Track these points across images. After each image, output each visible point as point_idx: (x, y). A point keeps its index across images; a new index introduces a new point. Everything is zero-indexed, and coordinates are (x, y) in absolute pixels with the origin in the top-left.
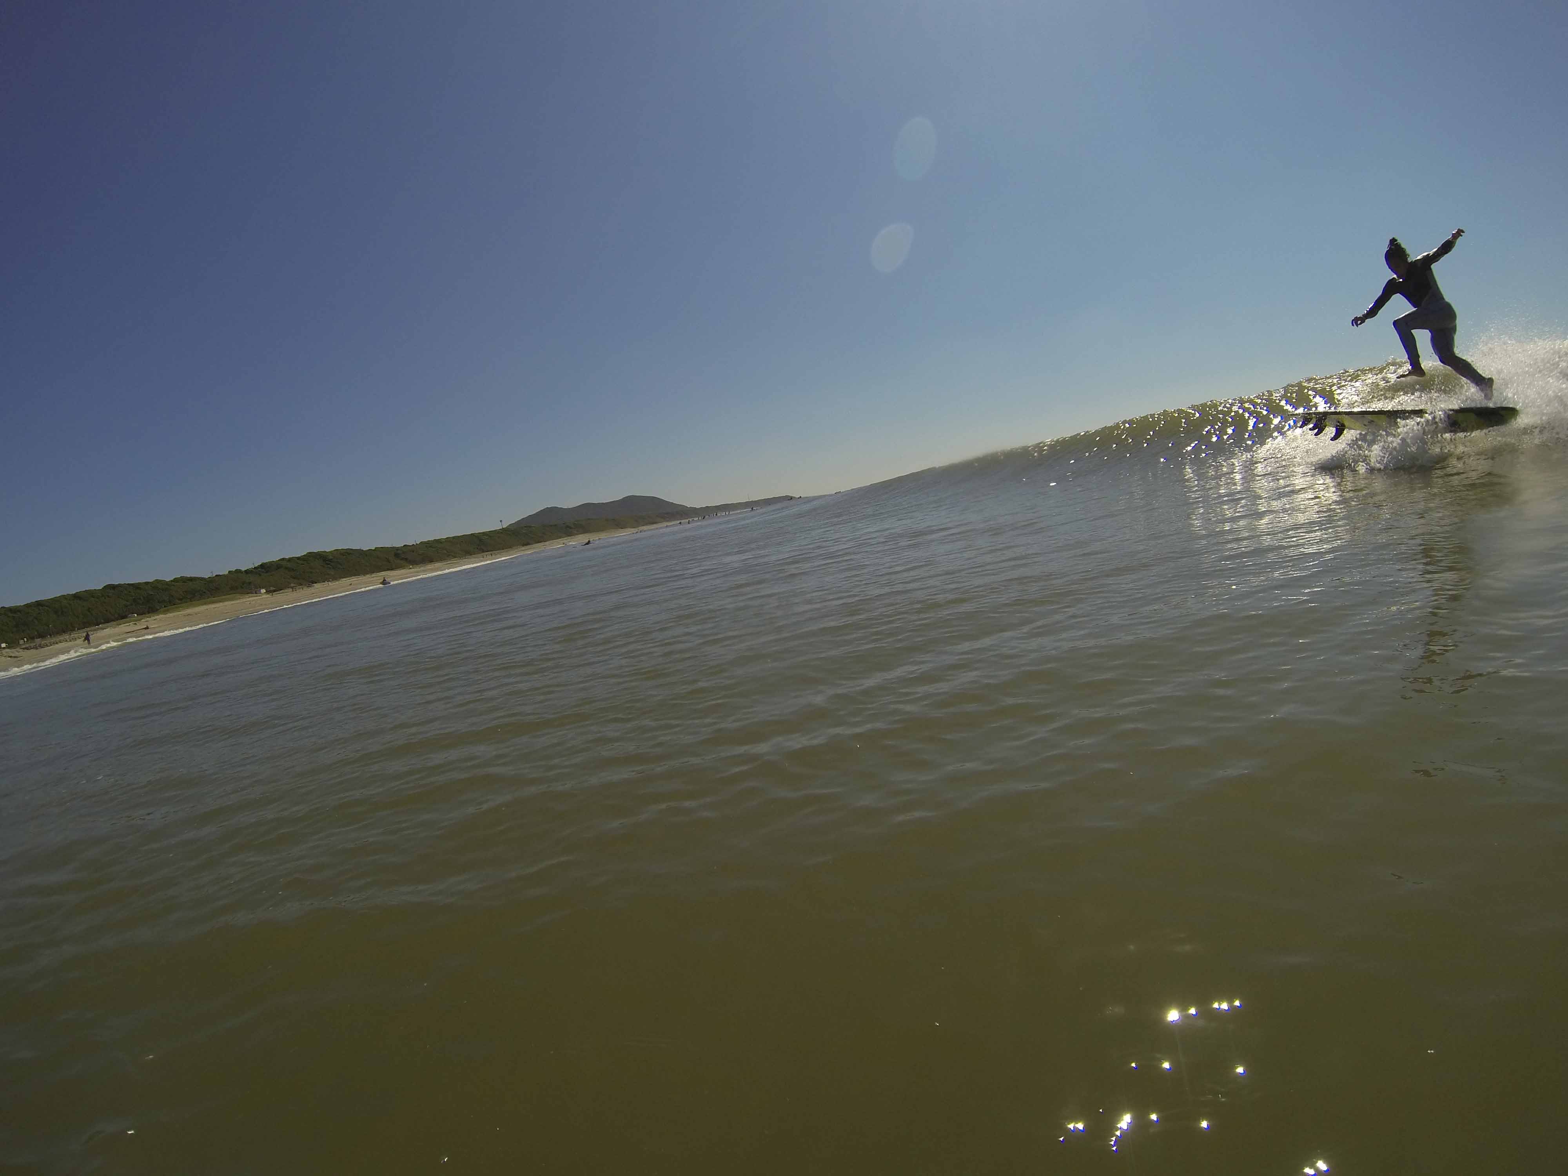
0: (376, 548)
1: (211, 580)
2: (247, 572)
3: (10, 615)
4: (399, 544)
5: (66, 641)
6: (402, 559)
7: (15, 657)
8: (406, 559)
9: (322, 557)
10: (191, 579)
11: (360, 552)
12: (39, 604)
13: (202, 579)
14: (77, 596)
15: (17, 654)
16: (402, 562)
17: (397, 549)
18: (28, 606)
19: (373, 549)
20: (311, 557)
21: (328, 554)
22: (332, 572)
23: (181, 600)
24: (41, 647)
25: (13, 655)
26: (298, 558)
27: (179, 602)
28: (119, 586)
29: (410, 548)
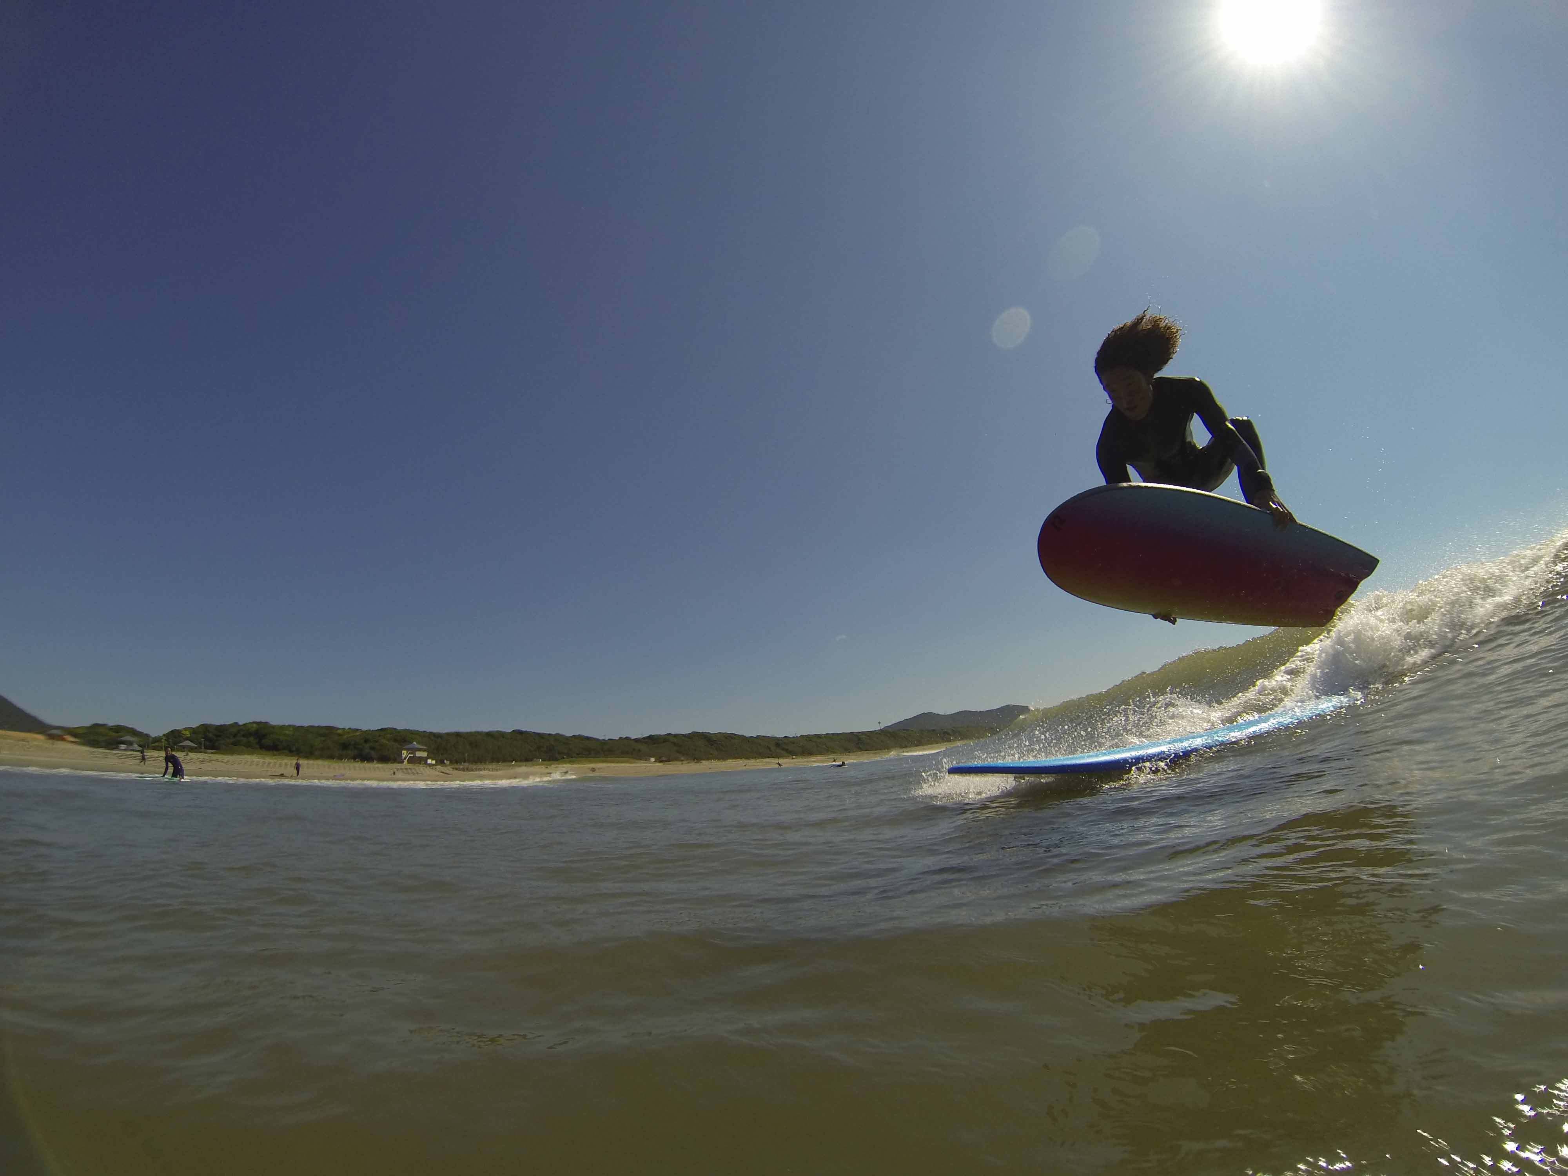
0: (757, 736)
1: (604, 742)
2: (636, 740)
3: (432, 738)
4: (781, 735)
5: (489, 770)
6: (783, 749)
7: (446, 773)
8: (787, 750)
9: (706, 738)
10: (588, 738)
11: (743, 737)
12: (458, 735)
13: (598, 740)
14: (489, 734)
15: (448, 771)
16: (782, 752)
17: (778, 739)
18: (448, 734)
19: (755, 736)
20: (694, 736)
21: (712, 736)
22: (716, 753)
23: (578, 754)
24: (468, 769)
25: (445, 772)
26: (683, 735)
27: (576, 756)
28: (526, 732)
29: (791, 740)
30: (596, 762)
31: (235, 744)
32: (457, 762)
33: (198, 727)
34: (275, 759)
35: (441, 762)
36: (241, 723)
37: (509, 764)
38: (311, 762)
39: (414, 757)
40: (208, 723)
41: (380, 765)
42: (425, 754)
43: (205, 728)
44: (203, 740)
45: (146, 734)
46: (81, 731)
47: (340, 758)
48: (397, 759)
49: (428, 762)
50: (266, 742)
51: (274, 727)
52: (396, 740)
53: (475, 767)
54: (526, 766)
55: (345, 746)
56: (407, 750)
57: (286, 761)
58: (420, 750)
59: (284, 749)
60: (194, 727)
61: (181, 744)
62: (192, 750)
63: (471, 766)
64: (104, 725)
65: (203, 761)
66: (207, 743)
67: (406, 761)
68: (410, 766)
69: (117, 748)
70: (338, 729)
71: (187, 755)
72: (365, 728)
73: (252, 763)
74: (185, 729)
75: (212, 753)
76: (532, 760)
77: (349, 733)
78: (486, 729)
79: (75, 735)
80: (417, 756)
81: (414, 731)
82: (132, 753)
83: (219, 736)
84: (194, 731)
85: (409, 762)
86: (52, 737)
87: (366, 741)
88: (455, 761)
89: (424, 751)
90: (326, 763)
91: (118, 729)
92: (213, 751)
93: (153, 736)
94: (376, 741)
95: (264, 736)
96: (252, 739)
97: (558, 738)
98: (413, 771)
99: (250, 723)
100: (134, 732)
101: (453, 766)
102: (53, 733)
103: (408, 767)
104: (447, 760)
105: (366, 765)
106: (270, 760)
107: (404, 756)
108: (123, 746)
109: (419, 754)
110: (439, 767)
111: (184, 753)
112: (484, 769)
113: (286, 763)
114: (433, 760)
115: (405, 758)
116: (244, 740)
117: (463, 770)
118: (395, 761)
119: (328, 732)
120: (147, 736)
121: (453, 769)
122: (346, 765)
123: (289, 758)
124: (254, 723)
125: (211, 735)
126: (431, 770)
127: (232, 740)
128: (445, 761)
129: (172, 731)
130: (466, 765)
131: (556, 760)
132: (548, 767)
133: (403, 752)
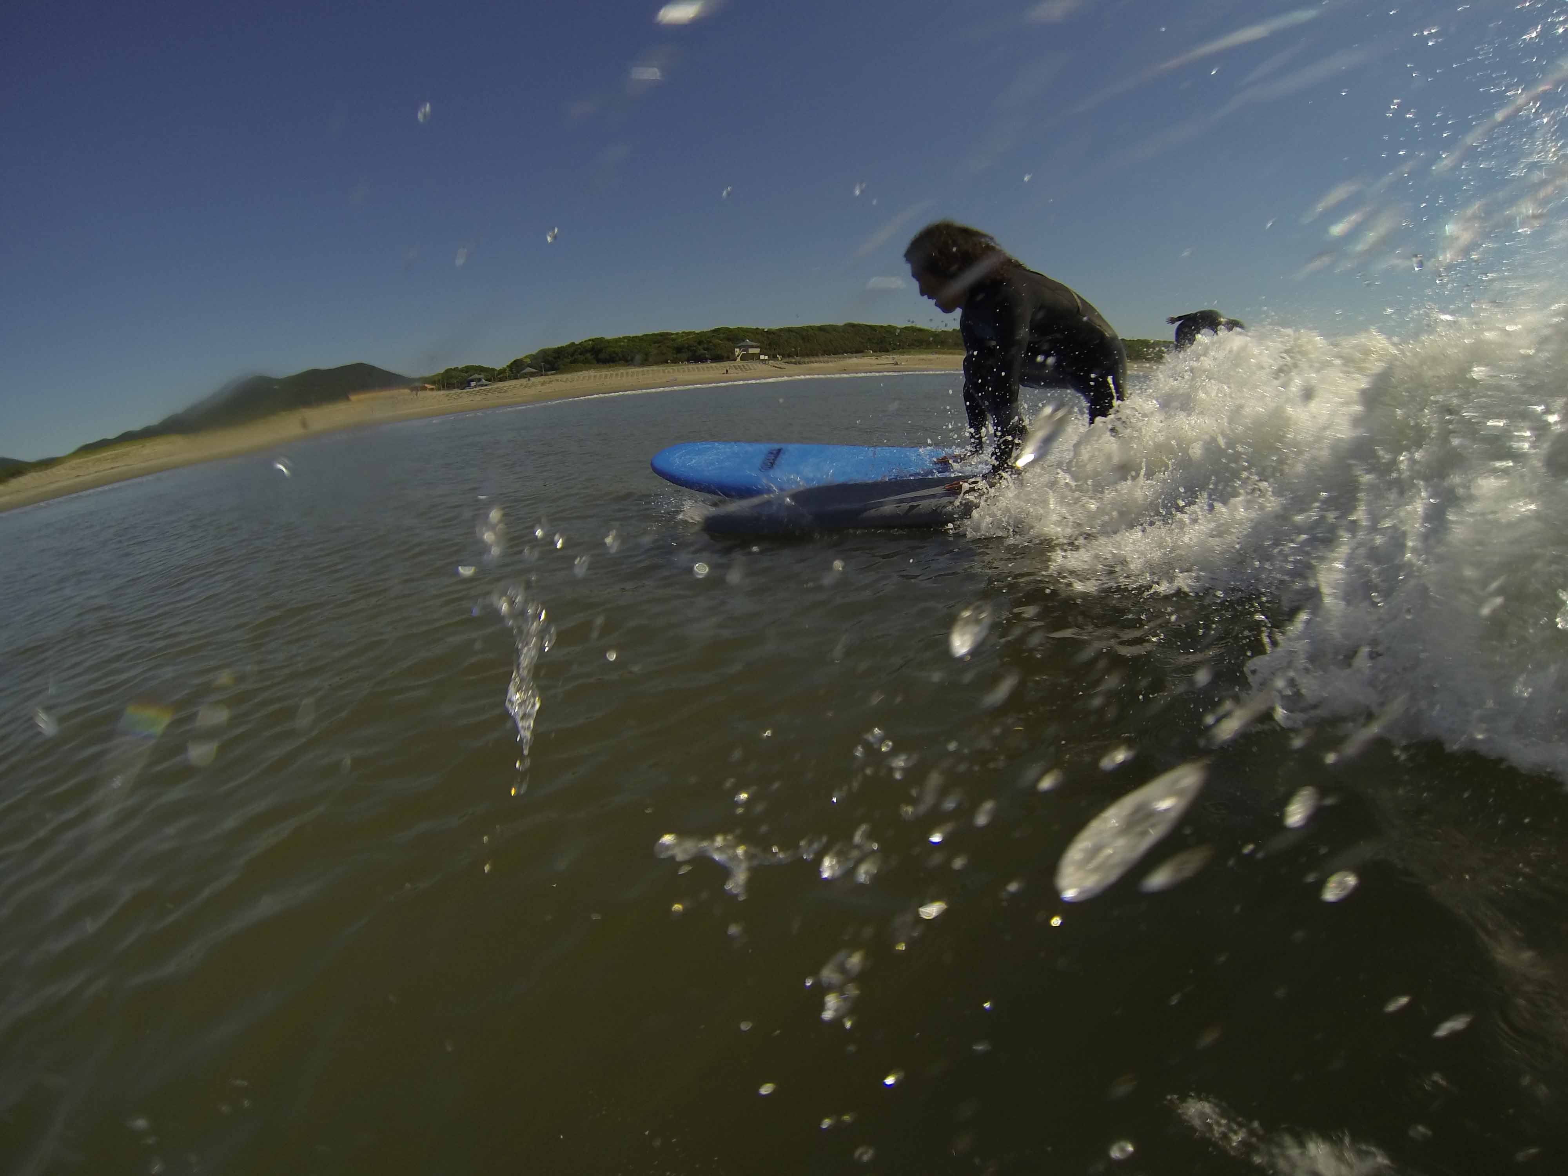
30: (928, 353)
31: (574, 362)
32: (789, 356)
33: (538, 353)
34: (612, 370)
35: (774, 357)
36: (577, 343)
37: (840, 356)
38: (645, 369)
39: (748, 354)
40: (546, 347)
41: (714, 365)
42: (757, 351)
43: (544, 353)
44: (543, 364)
45: (492, 369)
46: (436, 379)
47: (675, 361)
48: (731, 357)
49: (761, 358)
50: (602, 356)
51: (608, 341)
52: (729, 340)
53: (806, 359)
54: (856, 357)
55: (679, 350)
56: (740, 347)
57: (622, 371)
58: (752, 347)
59: (620, 359)
60: (534, 353)
61: (524, 371)
62: (533, 375)
63: (802, 360)
64: (456, 369)
65: (543, 384)
66: (547, 366)
67: (739, 358)
68: (744, 363)
69: (469, 385)
70: (673, 334)
71: (529, 380)
72: (697, 331)
73: (590, 377)
74: (526, 357)
75: (552, 374)
76: (862, 352)
77: (682, 336)
78: (818, 324)
79: (433, 383)
80: (750, 352)
81: (747, 328)
82: (481, 388)
83: (559, 357)
84: (533, 357)
85: (741, 359)
86: (415, 389)
87: (700, 343)
88: (787, 355)
89: (757, 347)
90: (661, 368)
91: (468, 369)
92: (553, 372)
93: (498, 369)
94: (710, 342)
95: (600, 351)
96: (588, 355)
97: (890, 330)
98: (746, 366)
99: (585, 341)
100: (481, 369)
101: (785, 361)
102: (417, 385)
103: (741, 364)
104: (779, 355)
105: (700, 365)
106: (607, 373)
107: (737, 354)
108: (473, 384)
109: (751, 351)
110: (771, 362)
111: (527, 379)
112: (816, 362)
113: (622, 373)
114: (765, 355)
115: (738, 356)
116: (581, 358)
117: (795, 363)
118: (728, 359)
119: (661, 339)
120: (493, 370)
121: (785, 362)
122: (680, 367)
123: (624, 368)
124: (590, 340)
125: (550, 359)
126: (763, 365)
127: (571, 359)
128: (778, 356)
129: (515, 361)
130: (798, 358)
131: (887, 351)
132: (879, 358)
133: (736, 349)
